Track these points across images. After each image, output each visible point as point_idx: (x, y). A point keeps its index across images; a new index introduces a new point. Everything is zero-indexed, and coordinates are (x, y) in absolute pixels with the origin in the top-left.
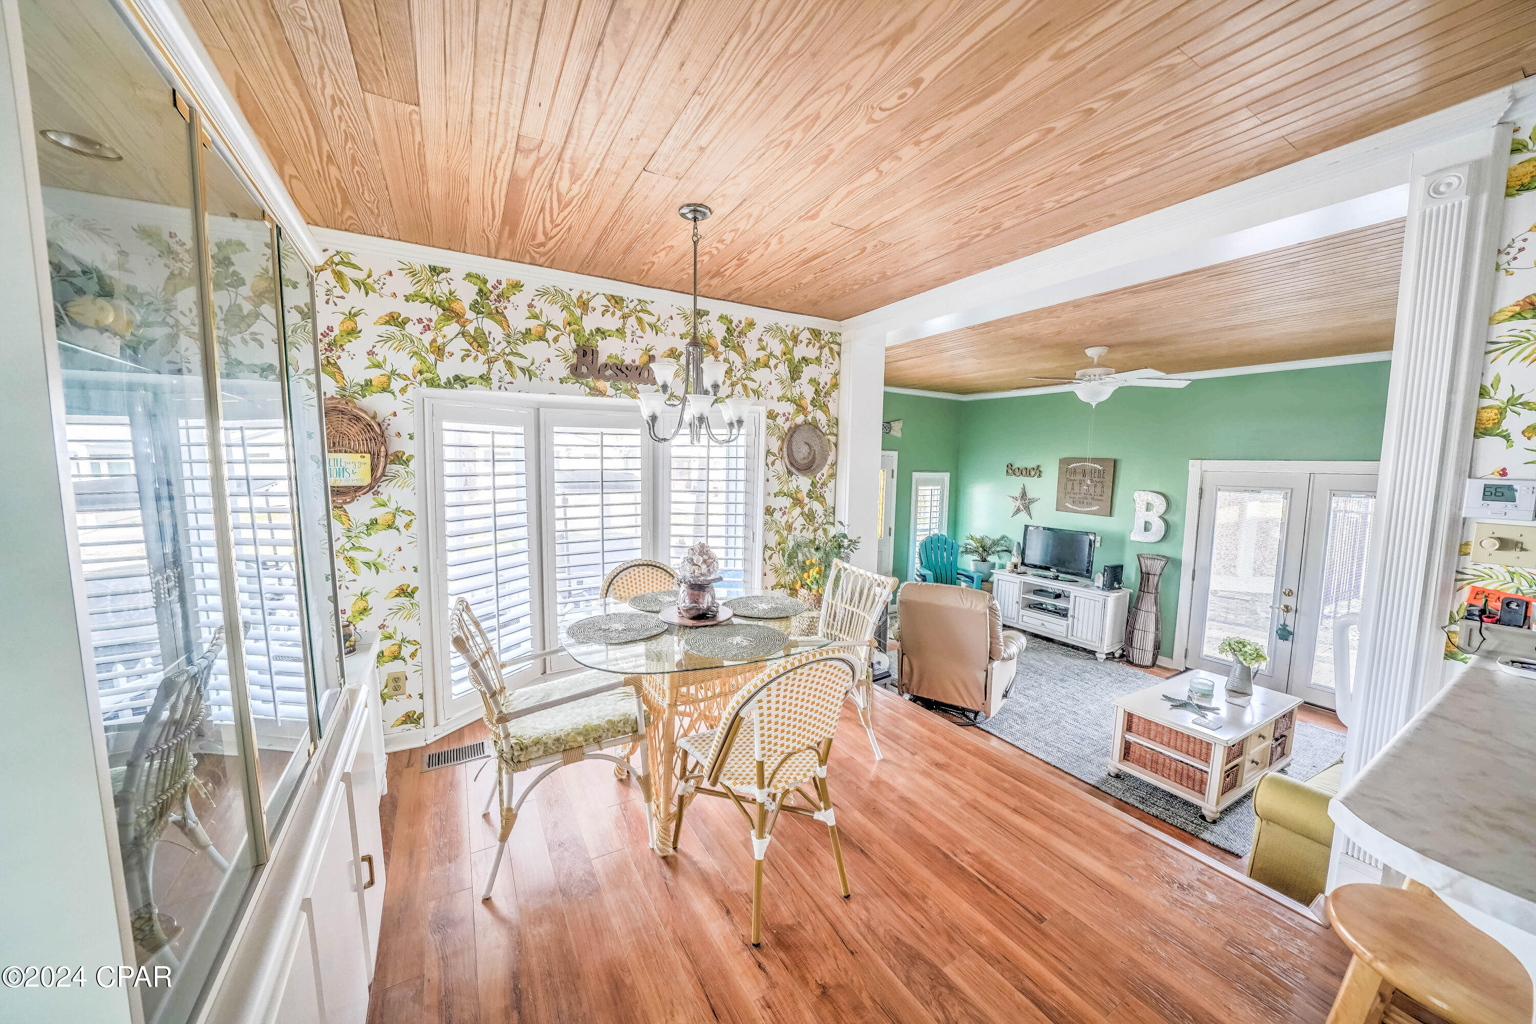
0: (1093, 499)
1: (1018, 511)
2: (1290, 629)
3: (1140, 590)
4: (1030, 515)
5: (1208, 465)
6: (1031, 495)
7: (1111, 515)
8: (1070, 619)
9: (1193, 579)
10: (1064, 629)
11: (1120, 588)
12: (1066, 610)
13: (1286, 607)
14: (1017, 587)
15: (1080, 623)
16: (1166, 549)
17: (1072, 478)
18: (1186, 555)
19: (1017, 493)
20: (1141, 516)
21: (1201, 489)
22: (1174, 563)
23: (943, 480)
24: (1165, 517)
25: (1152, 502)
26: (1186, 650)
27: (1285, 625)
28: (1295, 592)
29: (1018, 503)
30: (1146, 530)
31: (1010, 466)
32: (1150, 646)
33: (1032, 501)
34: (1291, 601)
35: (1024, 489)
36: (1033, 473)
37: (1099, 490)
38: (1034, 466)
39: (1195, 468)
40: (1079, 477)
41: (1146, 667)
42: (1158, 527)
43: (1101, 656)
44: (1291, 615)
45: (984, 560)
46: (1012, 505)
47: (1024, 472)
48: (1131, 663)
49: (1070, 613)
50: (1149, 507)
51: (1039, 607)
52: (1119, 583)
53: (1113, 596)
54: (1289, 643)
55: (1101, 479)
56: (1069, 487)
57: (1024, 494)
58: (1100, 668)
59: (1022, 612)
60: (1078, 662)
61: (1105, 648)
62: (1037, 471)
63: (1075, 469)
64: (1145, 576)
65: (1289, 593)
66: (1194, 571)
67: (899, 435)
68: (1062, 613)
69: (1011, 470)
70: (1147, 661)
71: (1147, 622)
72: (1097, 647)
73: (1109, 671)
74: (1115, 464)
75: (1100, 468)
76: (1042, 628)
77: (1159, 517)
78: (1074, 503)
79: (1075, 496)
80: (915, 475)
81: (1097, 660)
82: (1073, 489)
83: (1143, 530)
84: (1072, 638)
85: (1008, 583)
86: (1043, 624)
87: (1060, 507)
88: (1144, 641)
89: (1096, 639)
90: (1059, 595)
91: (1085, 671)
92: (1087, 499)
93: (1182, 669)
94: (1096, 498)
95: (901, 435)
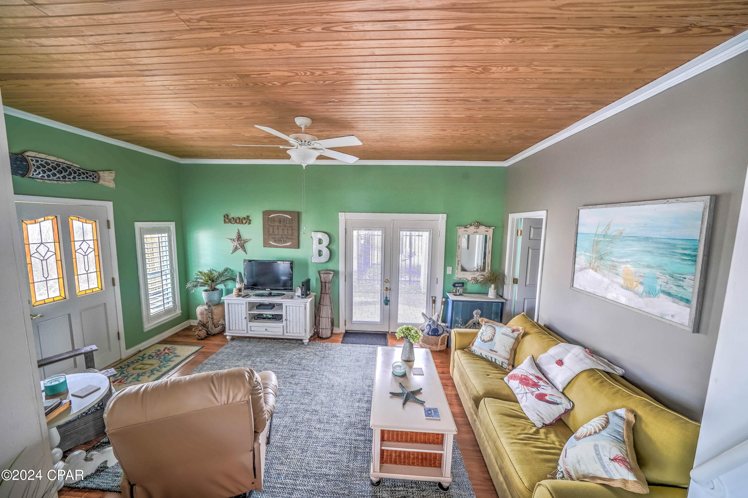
0: (287, 238)
1: (236, 249)
2: (388, 299)
3: (321, 293)
4: (245, 251)
5: (349, 215)
6: (245, 236)
7: (299, 247)
8: (284, 322)
9: (345, 281)
10: (281, 330)
11: (310, 294)
12: (281, 315)
13: (386, 288)
14: (244, 307)
15: (291, 322)
16: (331, 266)
17: (273, 224)
18: (341, 268)
19: (234, 236)
20: (317, 247)
21: (346, 229)
22: (336, 273)
23: (169, 228)
24: (329, 247)
25: (322, 239)
26: (345, 320)
27: (387, 298)
28: (389, 280)
29: (236, 243)
30: (320, 255)
31: (226, 216)
32: (329, 324)
33: (246, 241)
34: (387, 285)
35: (239, 233)
36: (244, 221)
37: (290, 232)
38: (245, 216)
39: (342, 216)
40: (277, 224)
41: (330, 338)
42: (326, 252)
43: (306, 341)
44: (388, 292)
45: (214, 289)
46: (231, 245)
47: (238, 221)
48: (321, 338)
49: (284, 317)
50: (320, 242)
51: (259, 317)
52: (309, 290)
53: (307, 300)
54: (388, 306)
55: (291, 225)
56: (271, 231)
57: (239, 237)
58: (308, 350)
59: (250, 324)
60: (294, 352)
61: (307, 335)
62: (247, 220)
63: (273, 218)
64: (323, 284)
65: (387, 281)
66: (345, 277)
67: (112, 185)
68: (277, 318)
69: (228, 219)
70: (329, 334)
71: (326, 312)
72: (304, 337)
73: (313, 351)
74: (298, 215)
75: (290, 218)
76: (266, 333)
77: (326, 247)
78: (275, 241)
79: (276, 237)
80: (138, 225)
81: (303, 343)
82: (273, 232)
83: (318, 256)
84: (287, 334)
85: (236, 305)
86: (266, 330)
87: (266, 244)
88: (325, 323)
89: (302, 331)
90: (272, 306)
91: (302, 359)
92: (283, 238)
93: (344, 331)
94: (289, 237)
95: (114, 186)
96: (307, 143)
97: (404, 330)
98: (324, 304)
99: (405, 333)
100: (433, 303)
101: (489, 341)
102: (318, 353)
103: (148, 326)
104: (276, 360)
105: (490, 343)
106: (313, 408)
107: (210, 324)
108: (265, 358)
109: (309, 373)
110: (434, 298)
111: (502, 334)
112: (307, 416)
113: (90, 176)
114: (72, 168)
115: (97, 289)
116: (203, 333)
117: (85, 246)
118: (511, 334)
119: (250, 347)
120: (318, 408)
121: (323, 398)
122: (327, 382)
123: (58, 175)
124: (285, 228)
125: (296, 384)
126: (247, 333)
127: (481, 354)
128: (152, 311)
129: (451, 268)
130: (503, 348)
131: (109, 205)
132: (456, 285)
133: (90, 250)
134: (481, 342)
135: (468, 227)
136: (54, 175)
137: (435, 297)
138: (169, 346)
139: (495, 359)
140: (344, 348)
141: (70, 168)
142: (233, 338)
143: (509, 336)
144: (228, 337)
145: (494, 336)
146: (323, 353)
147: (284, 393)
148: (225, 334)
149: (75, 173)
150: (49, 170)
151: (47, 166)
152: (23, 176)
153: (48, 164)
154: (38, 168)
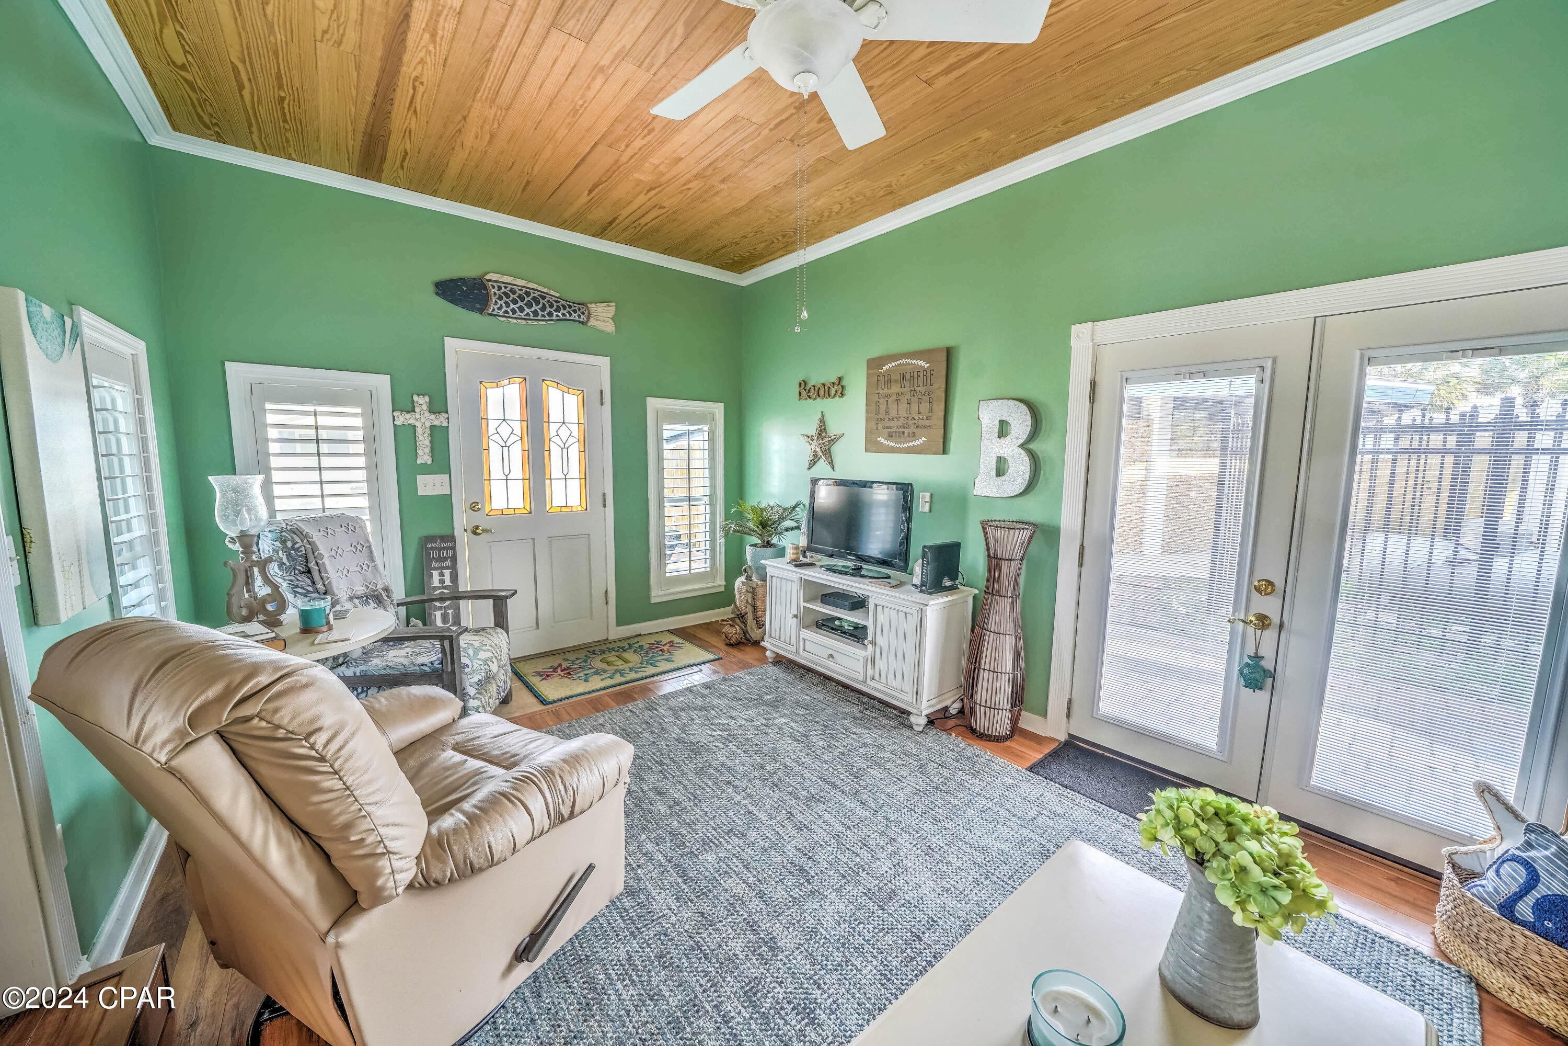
0: (917, 426)
1: (815, 458)
2: (1268, 664)
3: (988, 592)
4: (831, 463)
5: (1109, 330)
6: (833, 430)
7: (944, 451)
8: (870, 646)
9: (1081, 564)
10: (859, 667)
11: (953, 588)
12: (865, 628)
13: (1261, 617)
14: (795, 587)
15: (885, 655)
16: (1031, 508)
17: (886, 391)
18: (1069, 519)
19: (813, 428)
20: (994, 448)
21: (1093, 385)
22: (1047, 534)
23: (714, 415)
24: (1031, 446)
25: (1007, 419)
26: (1070, 702)
27: (1257, 657)
28: (1279, 585)
29: (814, 445)
30: (1000, 472)
31: (803, 384)
32: (1004, 699)
33: (834, 440)
34: (1269, 606)
35: (822, 419)
36: (833, 391)
37: (925, 407)
38: (834, 379)
39: (1082, 338)
40: (896, 388)
41: (998, 739)
42: (1020, 468)
43: (919, 721)
44: (1269, 636)
45: (768, 545)
46: (807, 450)
47: (822, 392)
48: (974, 733)
49: (870, 636)
50: (1003, 429)
51: (826, 625)
52: (954, 577)
53: (936, 605)
54: (1262, 696)
55: (929, 389)
56: (883, 408)
57: (822, 429)
58: (911, 746)
59: (806, 634)
60: (872, 737)
61: (925, 704)
62: (837, 388)
63: (889, 372)
64: (994, 560)
65: (1267, 587)
66: (1082, 548)
67: (610, 328)
68: (857, 634)
69: (807, 391)
70: (1002, 725)
71: (1000, 653)
72: (911, 704)
73: (925, 755)
74: (949, 354)
75: (926, 366)
76: (830, 664)
77: (1022, 446)
78: (890, 436)
79: (891, 424)
80: (653, 404)
81: (910, 727)
82: (887, 412)
83: (994, 473)
84: (873, 684)
85: (784, 581)
86: (831, 656)
87: (872, 446)
88: (994, 690)
89: (908, 687)
90: (859, 604)
91: (876, 764)
92: (907, 427)
93: (1063, 737)
94: (921, 422)
95: (613, 329)
98: (992, 625)
102: (931, 766)
103: (657, 595)
104: (814, 739)
106: (777, 929)
107: (750, 617)
108: (797, 726)
109: (862, 813)
112: (737, 947)
113: (575, 311)
114: (548, 298)
115: (580, 508)
116: (734, 632)
117: (564, 432)
119: (791, 688)
120: (787, 941)
121: (829, 920)
122: (885, 868)
123: (527, 310)
124: (915, 399)
125: (800, 827)
126: (797, 652)
128: (670, 567)
131: (604, 363)
133: (571, 440)
136: (521, 309)
138: (676, 640)
140: (1024, 786)
141: (544, 298)
142: (779, 661)
144: (768, 653)
146: (946, 773)
147: (752, 835)
148: (762, 644)
149: (551, 306)
150: (515, 302)
151: (512, 296)
152: (481, 311)
153: (513, 292)
154: (500, 298)
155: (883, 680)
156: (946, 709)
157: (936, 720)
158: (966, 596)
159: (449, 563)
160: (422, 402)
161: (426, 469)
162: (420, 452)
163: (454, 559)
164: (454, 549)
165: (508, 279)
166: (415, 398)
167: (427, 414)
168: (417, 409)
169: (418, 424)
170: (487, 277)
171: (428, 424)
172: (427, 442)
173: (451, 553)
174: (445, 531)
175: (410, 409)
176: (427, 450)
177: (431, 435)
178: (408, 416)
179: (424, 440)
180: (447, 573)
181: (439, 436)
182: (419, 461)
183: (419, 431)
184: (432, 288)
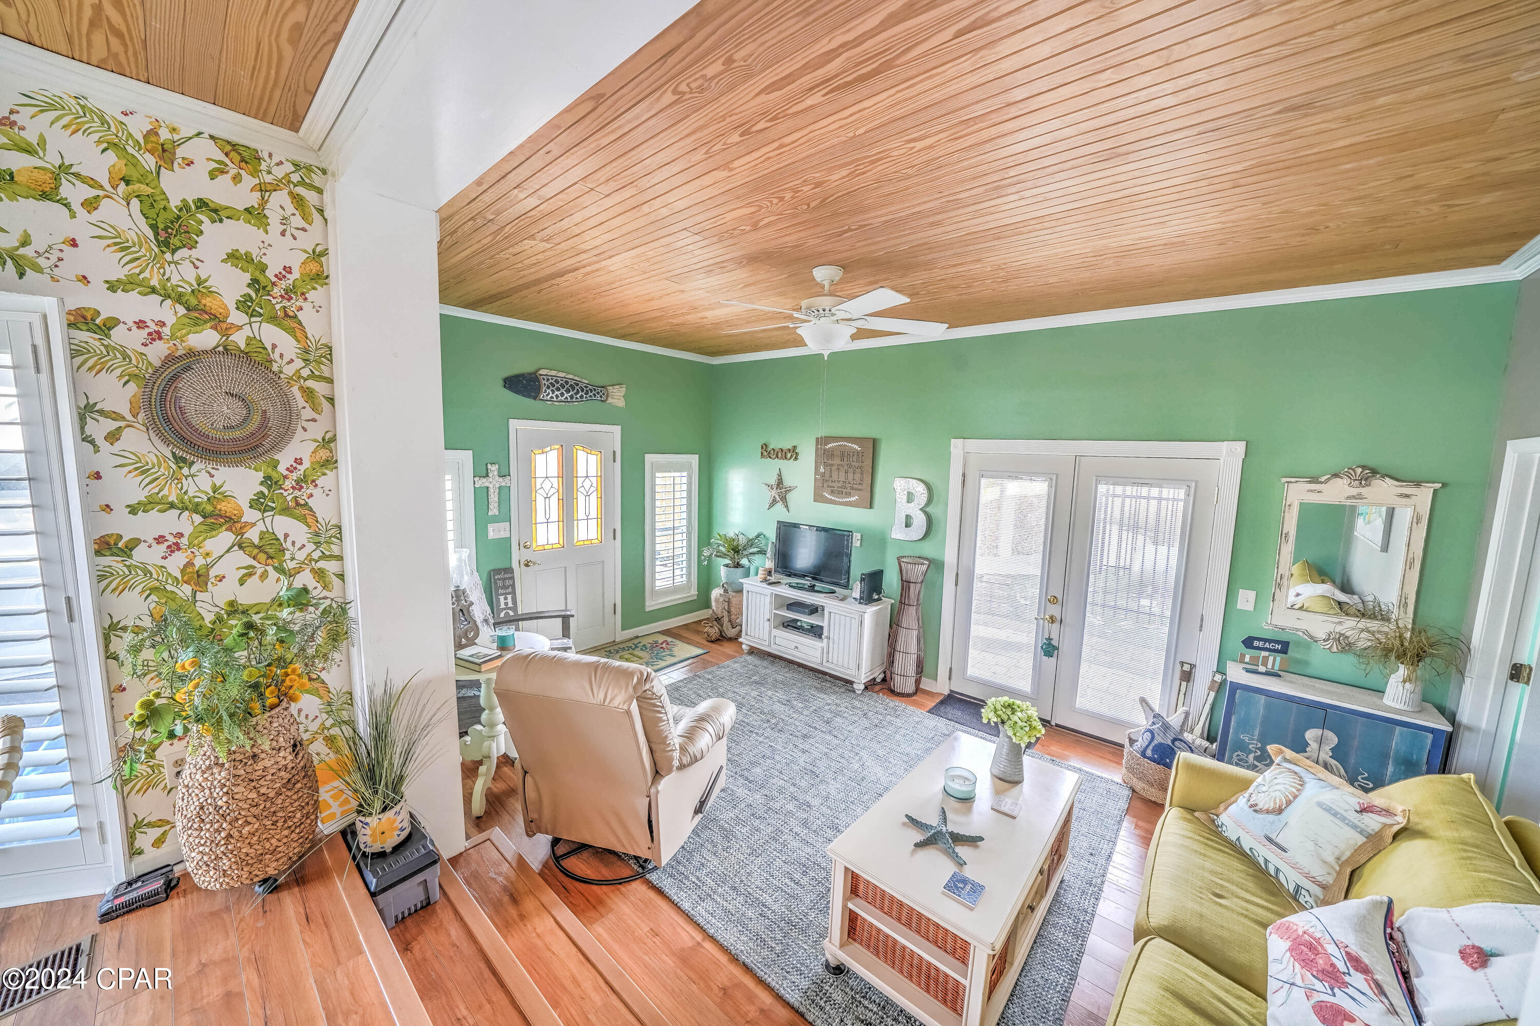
0: (852, 488)
1: (774, 502)
2: (1055, 643)
3: (901, 602)
4: (787, 507)
5: (974, 445)
6: (787, 482)
7: (871, 507)
8: (825, 641)
9: (956, 585)
10: (818, 654)
11: (879, 599)
12: (822, 628)
13: (1052, 617)
14: (768, 600)
15: (836, 646)
16: (927, 549)
17: (830, 462)
18: (949, 556)
19: (773, 481)
20: (904, 508)
21: (964, 475)
22: (936, 565)
23: (691, 464)
24: (927, 509)
25: (914, 491)
26: (951, 669)
27: (1049, 639)
28: (1060, 599)
29: (774, 492)
30: (907, 525)
31: (765, 447)
32: (911, 670)
33: (789, 490)
34: (1055, 610)
35: (780, 475)
36: (789, 455)
37: (858, 476)
38: (790, 446)
39: (957, 447)
40: (837, 461)
41: (908, 695)
42: (920, 520)
43: (859, 687)
44: (1056, 626)
45: (738, 565)
46: (769, 495)
47: (780, 455)
48: (892, 692)
49: (825, 633)
50: (910, 498)
51: (791, 625)
52: (879, 593)
53: (870, 610)
54: (1053, 660)
55: (860, 464)
56: (827, 473)
57: (780, 482)
58: (856, 703)
59: (776, 632)
60: (831, 699)
61: (863, 676)
62: (792, 453)
63: (832, 449)
64: (906, 584)
65: (1054, 600)
66: (957, 575)
67: (621, 403)
68: (816, 632)
69: (767, 452)
70: (910, 687)
71: (909, 641)
72: (854, 677)
73: (866, 708)
74: (875, 443)
75: (858, 449)
76: (795, 653)
77: (921, 509)
78: (832, 492)
79: (833, 484)
80: (649, 458)
81: (854, 692)
82: (831, 476)
83: (904, 525)
84: (828, 664)
85: (758, 596)
86: (797, 647)
87: (818, 498)
88: (906, 665)
89: (853, 665)
90: (814, 610)
91: (837, 714)
92: (846, 488)
93: (946, 692)
94: (855, 486)
95: (624, 404)
96: (827, 311)
97: (999, 707)
98: (904, 624)
99: (1000, 713)
100: (1181, 680)
101: (1268, 812)
102: (870, 714)
103: (651, 604)
104: (795, 703)
105: (1271, 817)
106: (808, 799)
107: (726, 619)
108: (780, 695)
109: (836, 741)
110: (1186, 668)
111: (1320, 805)
112: (790, 807)
113: (598, 393)
114: (580, 384)
115: (596, 541)
116: (714, 632)
117: (587, 484)
118: (1354, 817)
119: (768, 671)
120: (816, 802)
121: (833, 792)
122: (856, 768)
123: (566, 395)
124: (851, 470)
125: (804, 751)
126: (770, 645)
127: (1238, 839)
128: (658, 583)
129: (1252, 595)
130: (1310, 846)
131: (617, 430)
132: (1256, 643)
133: (593, 489)
134: (1246, 807)
135: (1323, 479)
136: (562, 394)
137: (1193, 666)
138: (669, 639)
139: (1277, 870)
140: (926, 721)
141: (577, 385)
142: (753, 651)
143: (1344, 819)
144: (744, 646)
145: (1289, 803)
146: (880, 717)
147: (777, 757)
148: (740, 640)
149: (582, 391)
150: (558, 389)
151: (556, 384)
152: (535, 398)
153: (557, 382)
154: (548, 387)
155: (835, 662)
156: (874, 679)
157: (870, 686)
158: (885, 605)
159: (510, 590)
160: (494, 469)
161: (495, 520)
162: (491, 507)
163: (513, 586)
164: (513, 578)
165: (553, 373)
166: (489, 466)
167: (497, 478)
168: (490, 475)
169: (491, 486)
170: (541, 372)
171: (497, 486)
172: (496, 499)
173: (511, 582)
174: (507, 566)
175: (484, 474)
176: (496, 505)
177: (499, 494)
178: (484, 480)
179: (494, 497)
180: (509, 597)
181: (504, 492)
182: (490, 514)
183: (491, 490)
184: (501, 383)
